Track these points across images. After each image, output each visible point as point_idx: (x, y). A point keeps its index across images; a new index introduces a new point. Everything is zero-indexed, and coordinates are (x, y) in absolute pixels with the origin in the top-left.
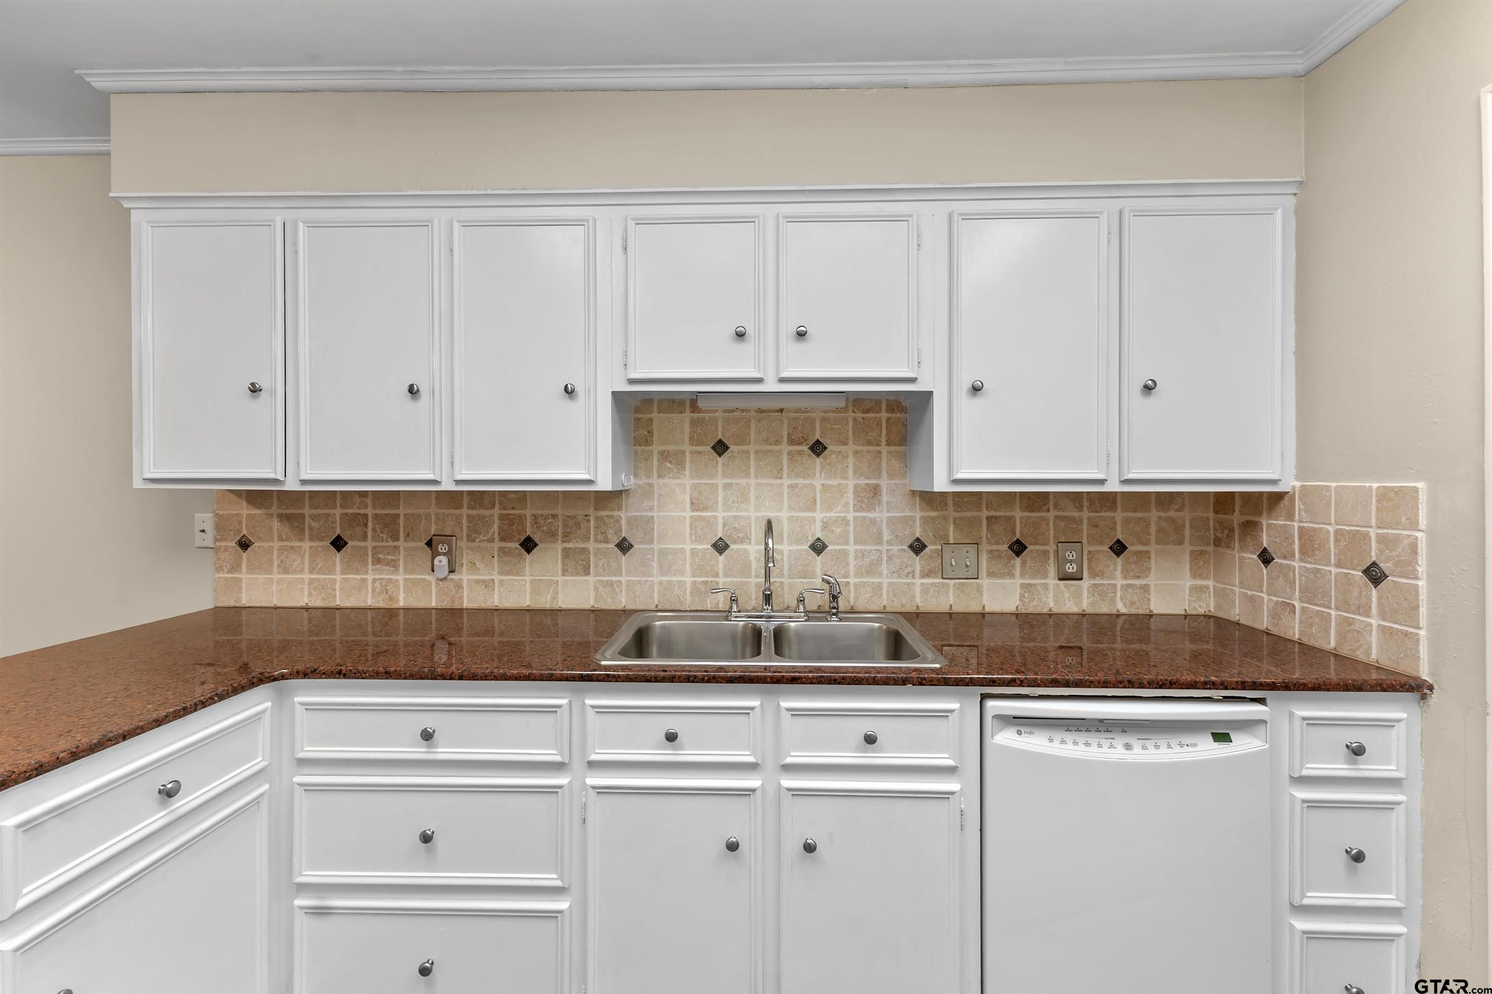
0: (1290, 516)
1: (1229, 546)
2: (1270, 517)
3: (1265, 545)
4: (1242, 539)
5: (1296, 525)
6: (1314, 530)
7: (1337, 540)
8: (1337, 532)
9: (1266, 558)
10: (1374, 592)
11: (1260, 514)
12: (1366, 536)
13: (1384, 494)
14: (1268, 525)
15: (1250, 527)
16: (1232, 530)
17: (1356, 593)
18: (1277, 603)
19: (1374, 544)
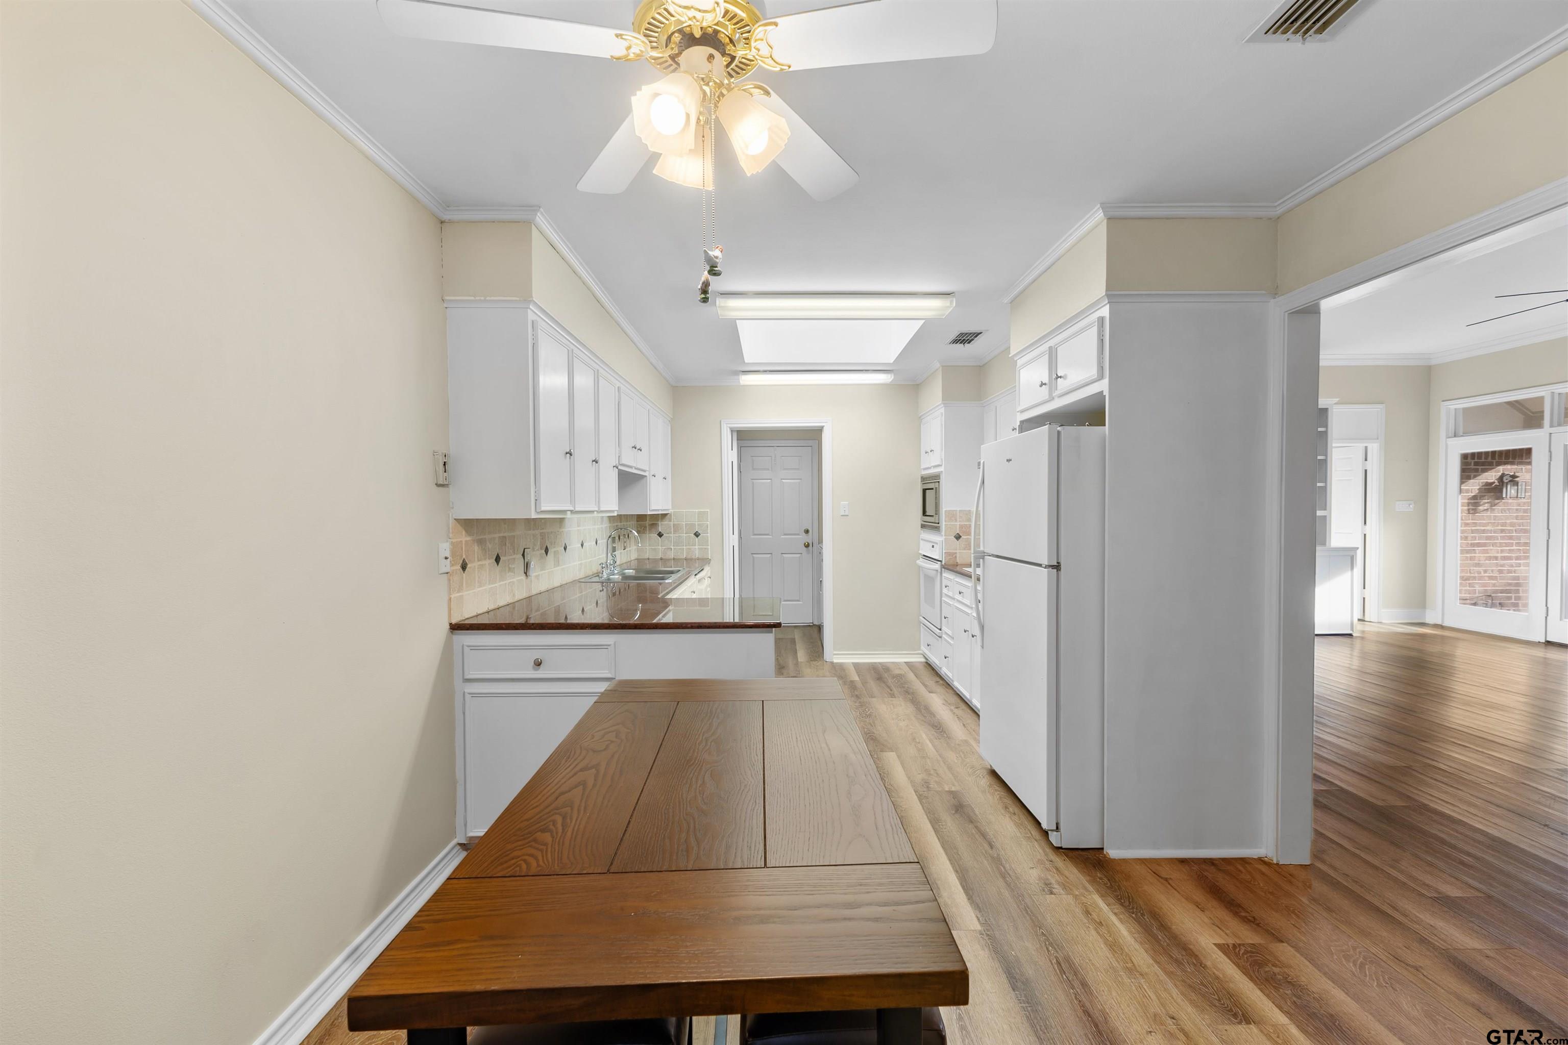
0: (670, 521)
1: (644, 533)
2: (661, 521)
3: (660, 531)
4: (650, 530)
5: (672, 523)
6: (679, 524)
7: (686, 526)
8: (686, 524)
9: (660, 535)
10: (697, 539)
11: (658, 521)
12: (695, 524)
13: (699, 513)
14: (661, 524)
15: (653, 525)
16: (646, 527)
17: (692, 540)
18: (665, 548)
19: (697, 526)
